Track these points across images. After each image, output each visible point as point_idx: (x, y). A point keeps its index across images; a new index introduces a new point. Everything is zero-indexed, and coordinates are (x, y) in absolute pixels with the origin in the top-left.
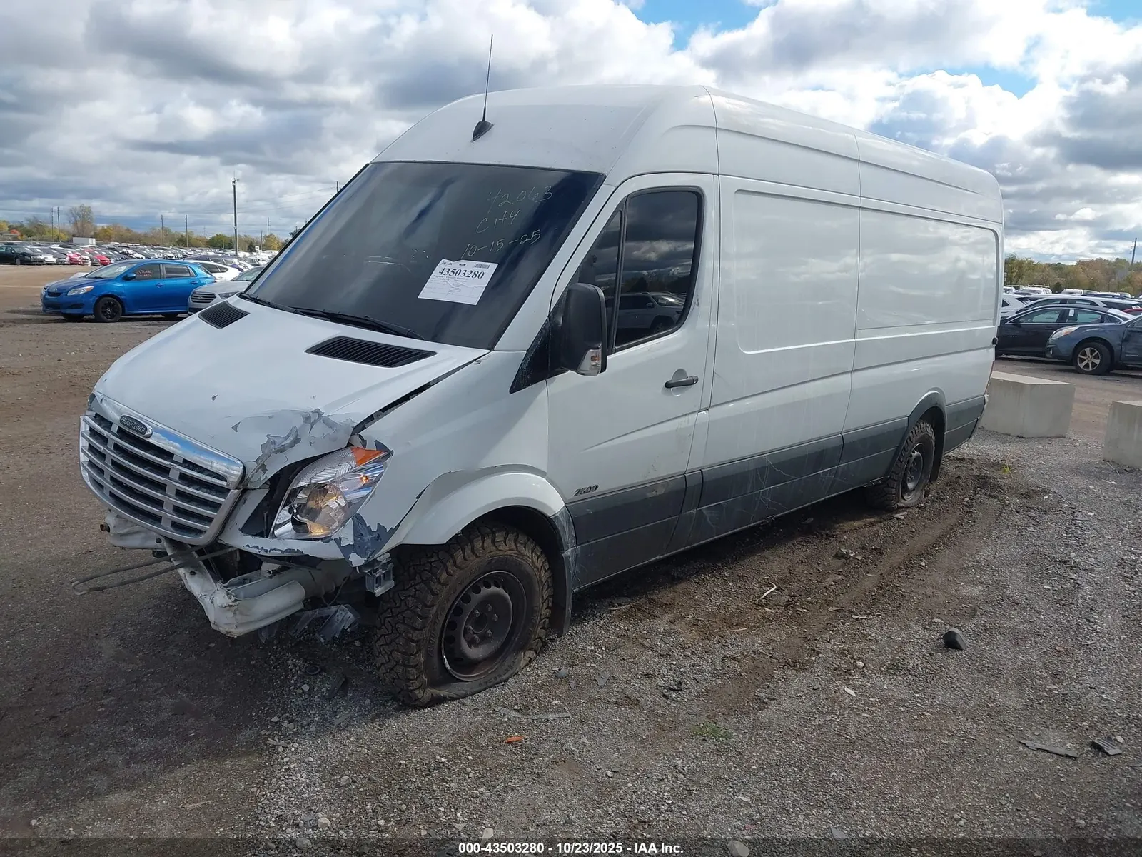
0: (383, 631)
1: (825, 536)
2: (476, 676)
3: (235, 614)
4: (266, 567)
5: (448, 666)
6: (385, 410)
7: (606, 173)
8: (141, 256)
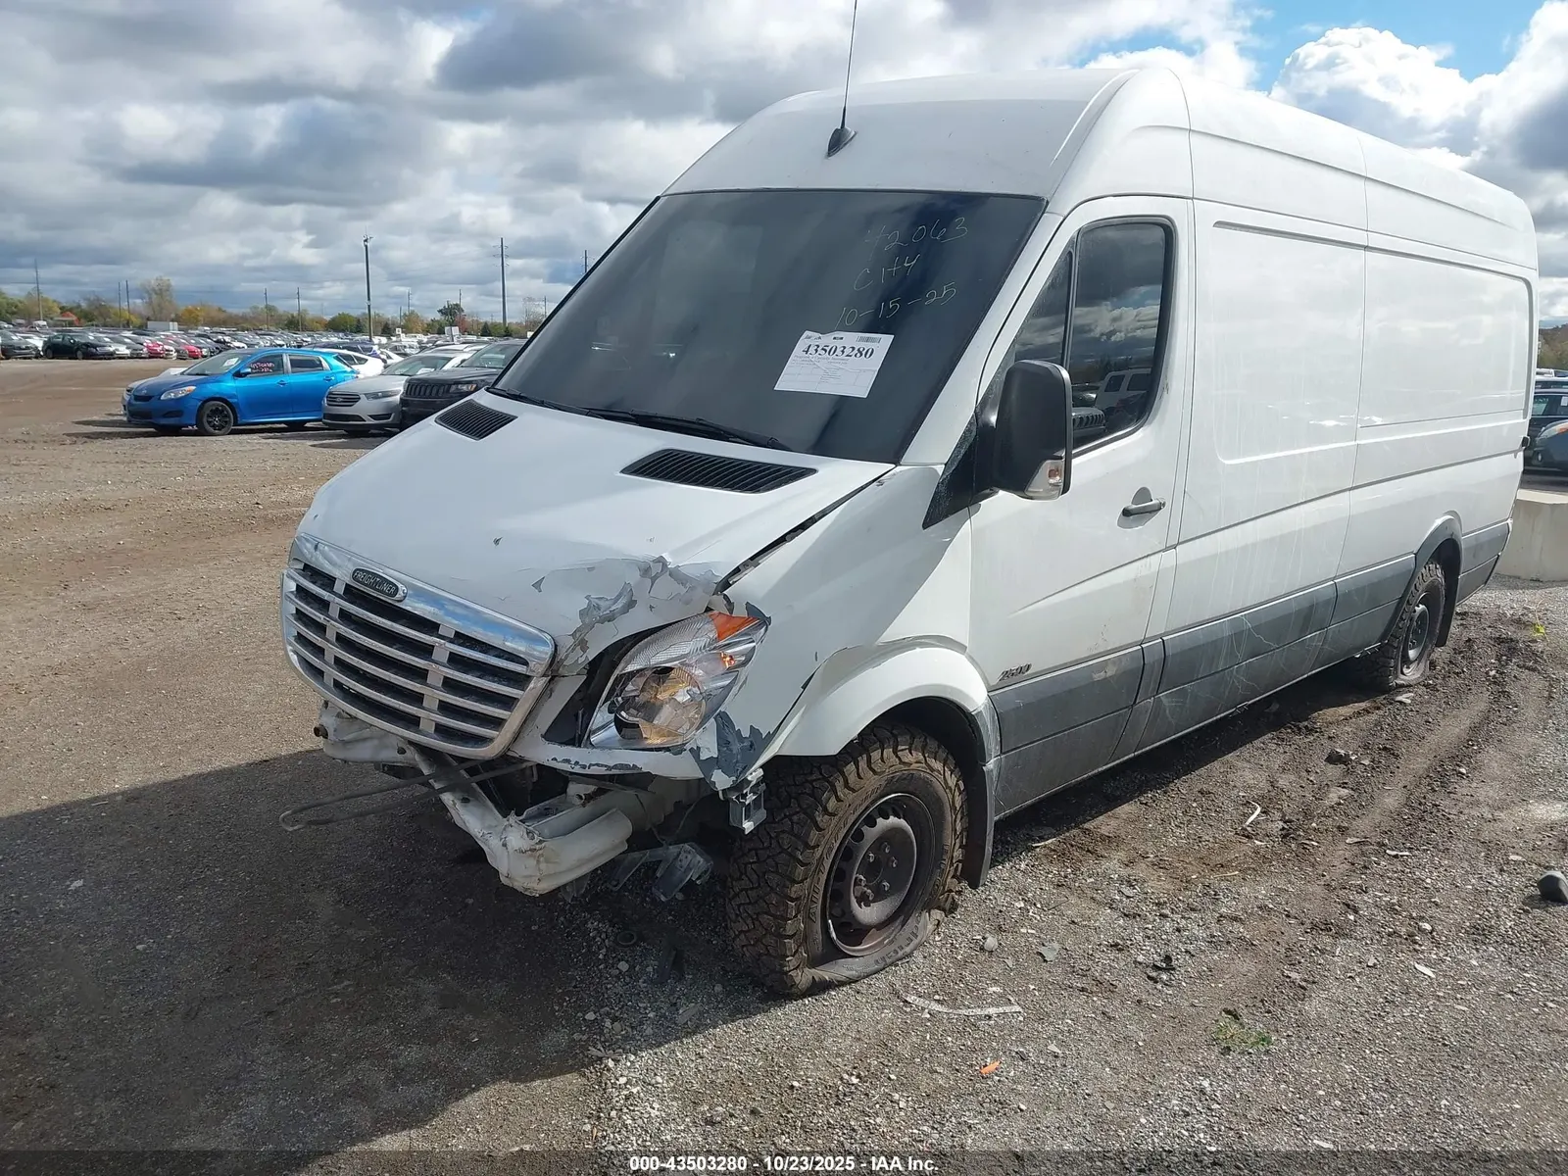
0: (744, 882)
1: (1304, 730)
2: (870, 947)
3: (538, 862)
4: (574, 789)
5: (834, 935)
6: (755, 559)
7: (1047, 197)
8: (242, 345)
